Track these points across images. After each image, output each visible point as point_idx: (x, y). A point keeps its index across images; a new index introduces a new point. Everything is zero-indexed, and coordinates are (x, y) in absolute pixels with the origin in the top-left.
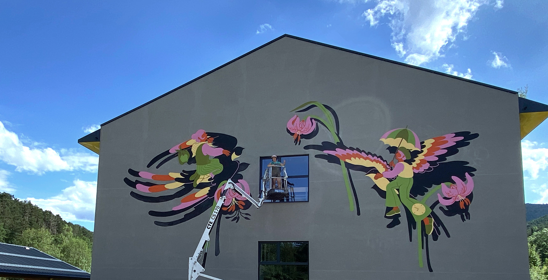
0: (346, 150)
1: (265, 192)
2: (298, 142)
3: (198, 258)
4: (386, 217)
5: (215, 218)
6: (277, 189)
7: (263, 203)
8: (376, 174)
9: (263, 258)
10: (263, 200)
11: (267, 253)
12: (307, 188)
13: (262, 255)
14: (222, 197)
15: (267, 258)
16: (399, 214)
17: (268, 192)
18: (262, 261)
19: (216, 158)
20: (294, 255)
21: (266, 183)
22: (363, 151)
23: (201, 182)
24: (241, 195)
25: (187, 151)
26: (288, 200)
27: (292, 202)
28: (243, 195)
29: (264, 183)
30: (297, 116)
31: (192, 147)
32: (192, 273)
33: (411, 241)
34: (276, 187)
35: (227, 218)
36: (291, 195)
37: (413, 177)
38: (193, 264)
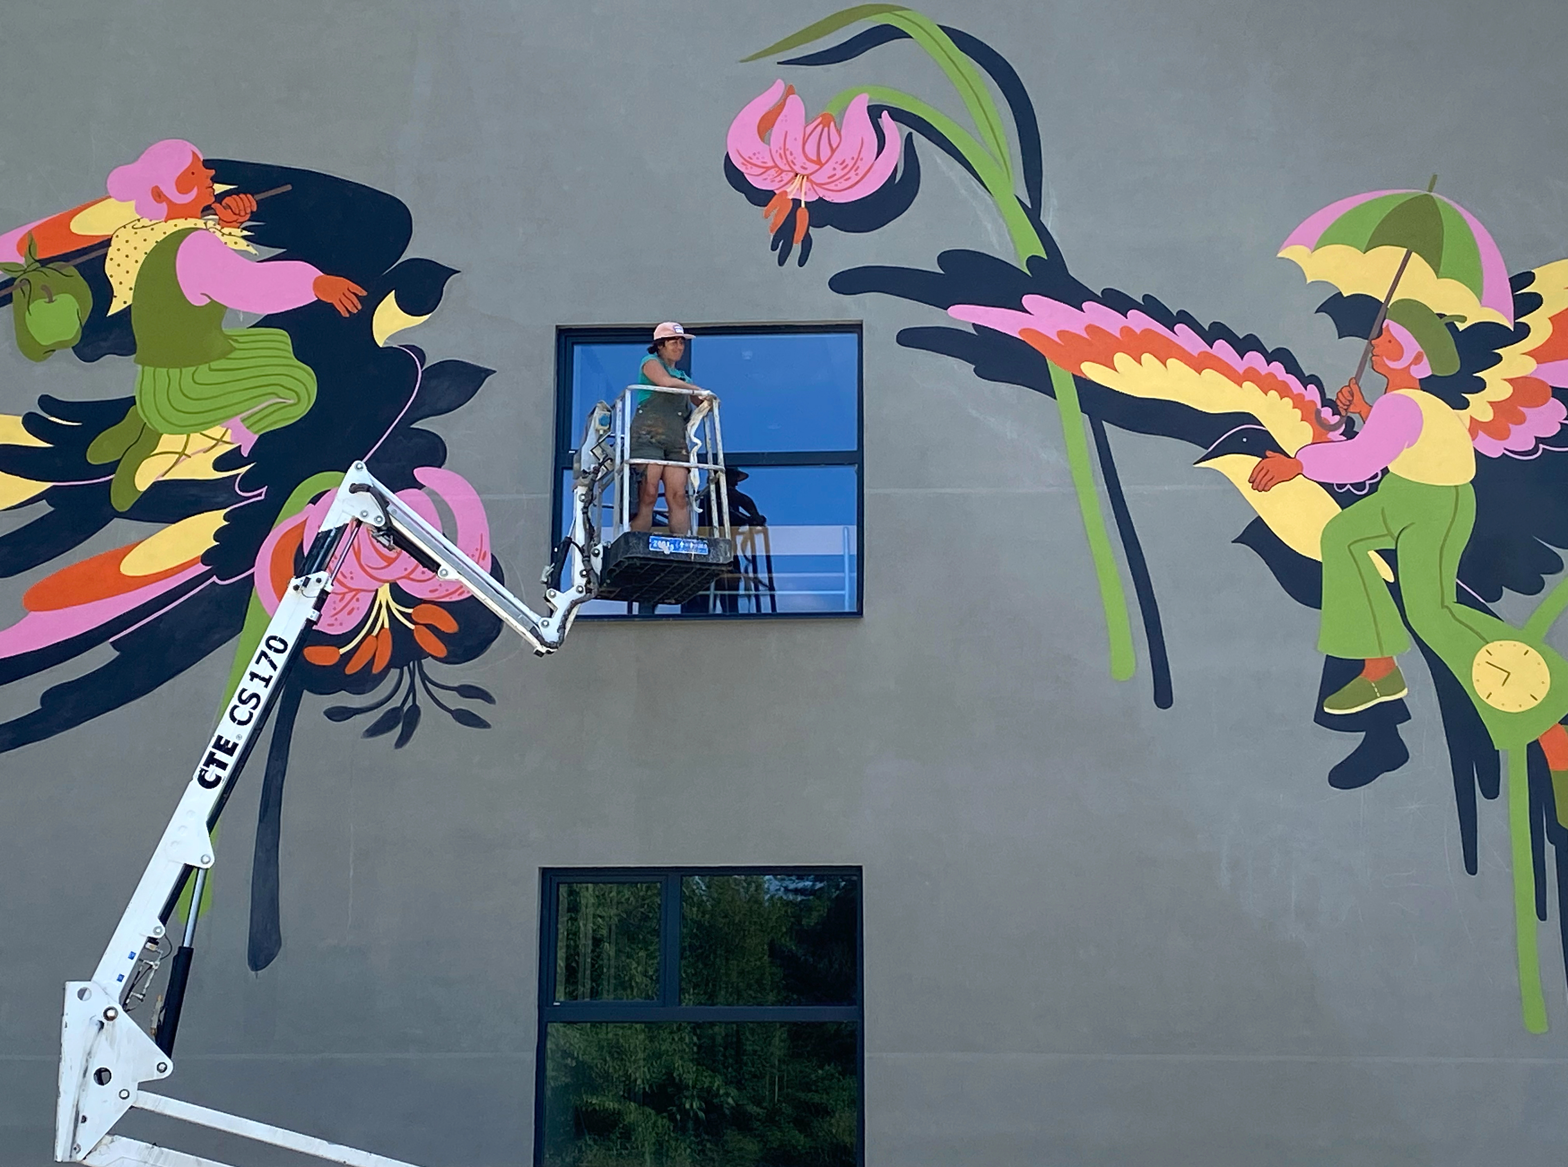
0: (1084, 305)
1: (586, 553)
2: (797, 249)
3: (131, 987)
4: (1322, 718)
5: (256, 713)
6: (666, 530)
7: (577, 617)
8: (1264, 457)
9: (572, 973)
10: (574, 604)
11: (597, 942)
12: (854, 529)
13: (561, 954)
14: (308, 580)
15: (597, 977)
16: (1401, 699)
17: (605, 548)
18: (560, 996)
19: (269, 321)
20: (774, 951)
21: (597, 491)
22: (1185, 318)
23: (167, 477)
24: (434, 566)
25: (75, 272)
26: (730, 605)
27: (759, 615)
28: (444, 565)
29: (581, 490)
30: (790, 91)
31: (112, 252)
32: (82, 1087)
33: (1471, 866)
34: (659, 517)
35: (338, 714)
36: (755, 571)
37: (1471, 482)
38: (96, 1028)
